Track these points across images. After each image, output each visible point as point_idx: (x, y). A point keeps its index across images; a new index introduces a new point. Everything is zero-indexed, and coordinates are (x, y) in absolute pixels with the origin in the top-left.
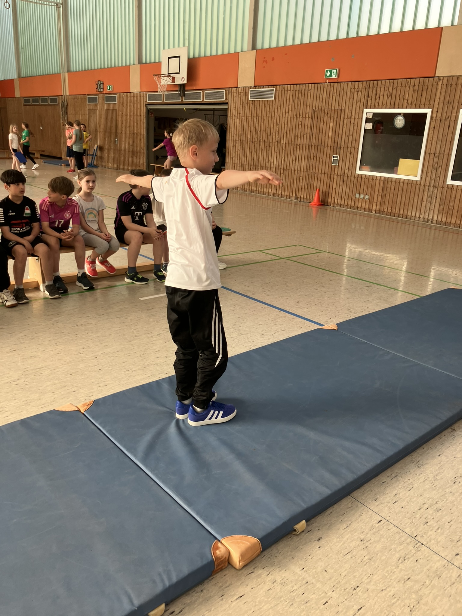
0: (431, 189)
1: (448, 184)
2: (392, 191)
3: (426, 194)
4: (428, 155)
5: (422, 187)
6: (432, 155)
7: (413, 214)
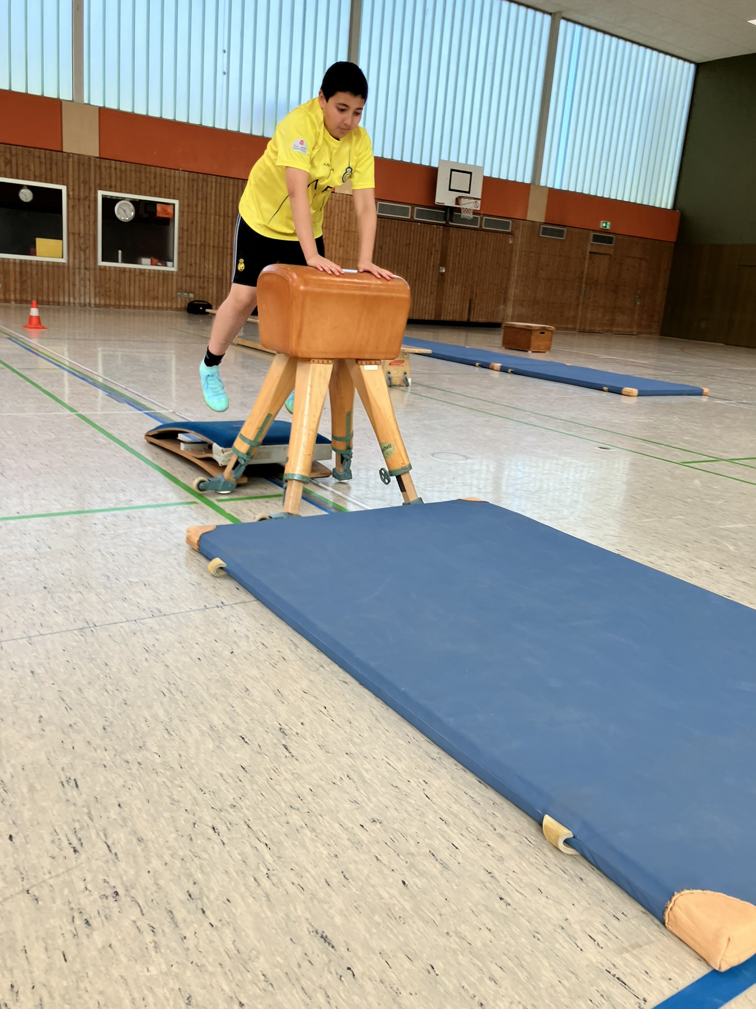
0: (82, 271)
1: (100, 266)
2: (34, 276)
3: (77, 277)
4: (71, 237)
5: (71, 270)
6: (77, 236)
7: (67, 300)
